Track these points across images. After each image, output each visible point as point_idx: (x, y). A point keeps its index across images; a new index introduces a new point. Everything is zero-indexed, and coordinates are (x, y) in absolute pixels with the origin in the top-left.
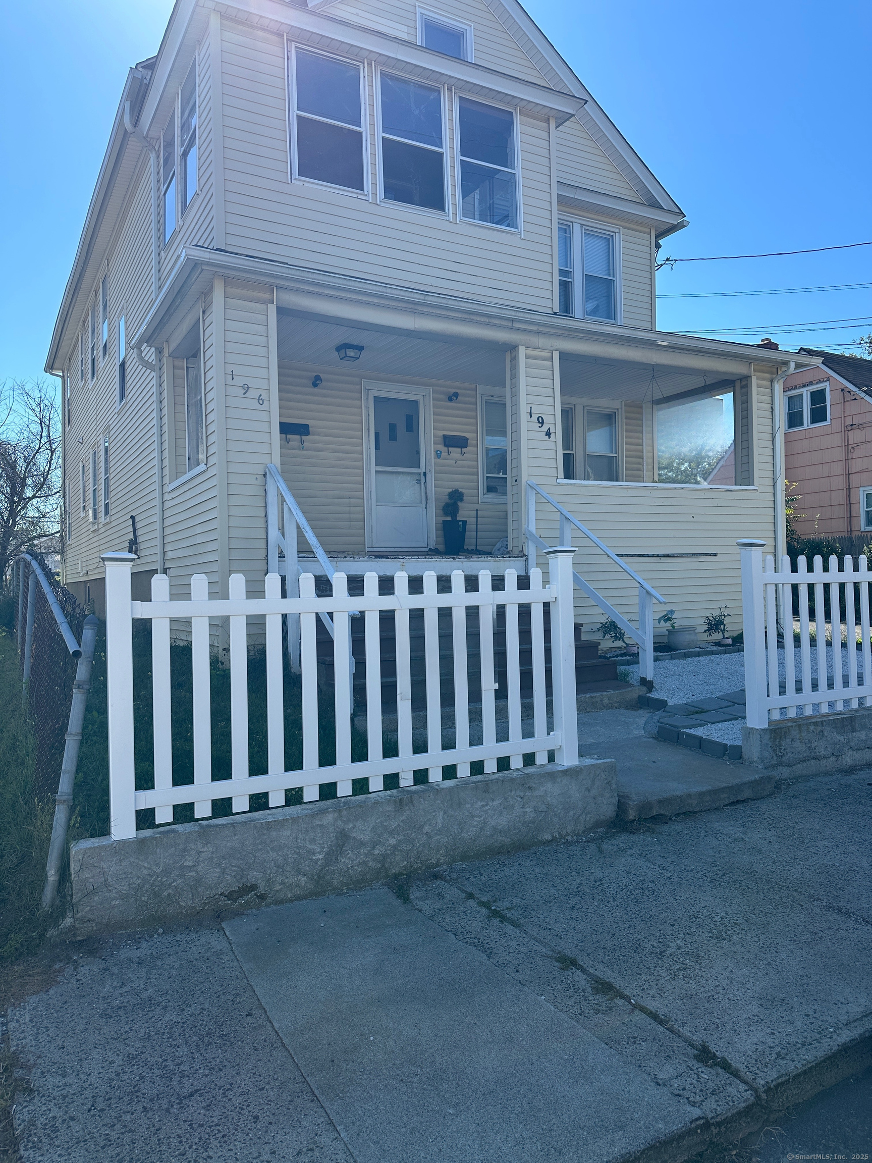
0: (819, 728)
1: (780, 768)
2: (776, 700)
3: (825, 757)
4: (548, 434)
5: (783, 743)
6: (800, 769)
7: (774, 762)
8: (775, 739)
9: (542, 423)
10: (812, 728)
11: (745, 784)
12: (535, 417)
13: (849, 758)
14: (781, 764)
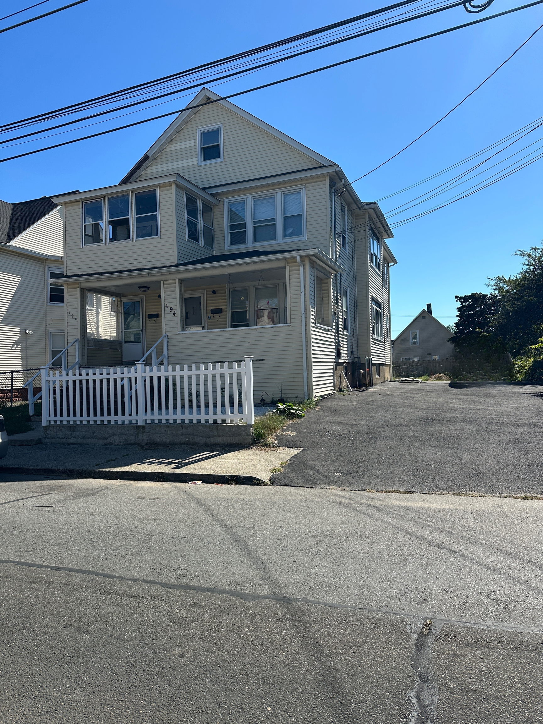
0: (61, 428)
1: (46, 439)
2: (52, 418)
3: (61, 438)
4: (174, 314)
5: (48, 431)
6: (53, 440)
7: (44, 437)
8: (45, 429)
9: (172, 310)
10: (58, 428)
11: (25, 440)
12: (169, 308)
13: (72, 440)
14: (47, 438)
